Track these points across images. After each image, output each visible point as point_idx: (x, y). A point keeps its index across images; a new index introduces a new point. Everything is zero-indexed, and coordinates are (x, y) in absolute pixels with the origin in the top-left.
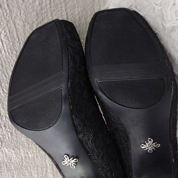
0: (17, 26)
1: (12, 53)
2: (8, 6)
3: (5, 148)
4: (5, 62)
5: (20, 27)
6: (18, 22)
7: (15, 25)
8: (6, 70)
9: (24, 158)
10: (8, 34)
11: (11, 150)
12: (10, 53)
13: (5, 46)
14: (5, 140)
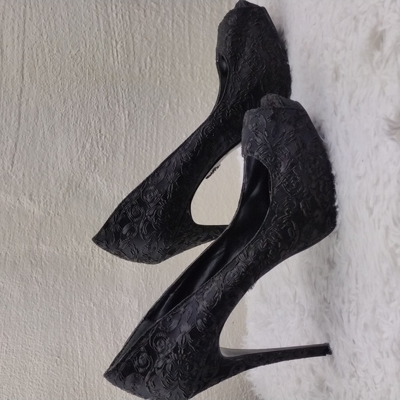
0: (135, 40)
1: (125, 66)
2: (130, 18)
3: (97, 175)
4: (116, 74)
5: (138, 42)
6: (136, 35)
7: (133, 38)
8: (116, 83)
9: (116, 197)
10: (125, 45)
11: (104, 181)
12: (123, 66)
13: (119, 57)
14: (99, 164)
